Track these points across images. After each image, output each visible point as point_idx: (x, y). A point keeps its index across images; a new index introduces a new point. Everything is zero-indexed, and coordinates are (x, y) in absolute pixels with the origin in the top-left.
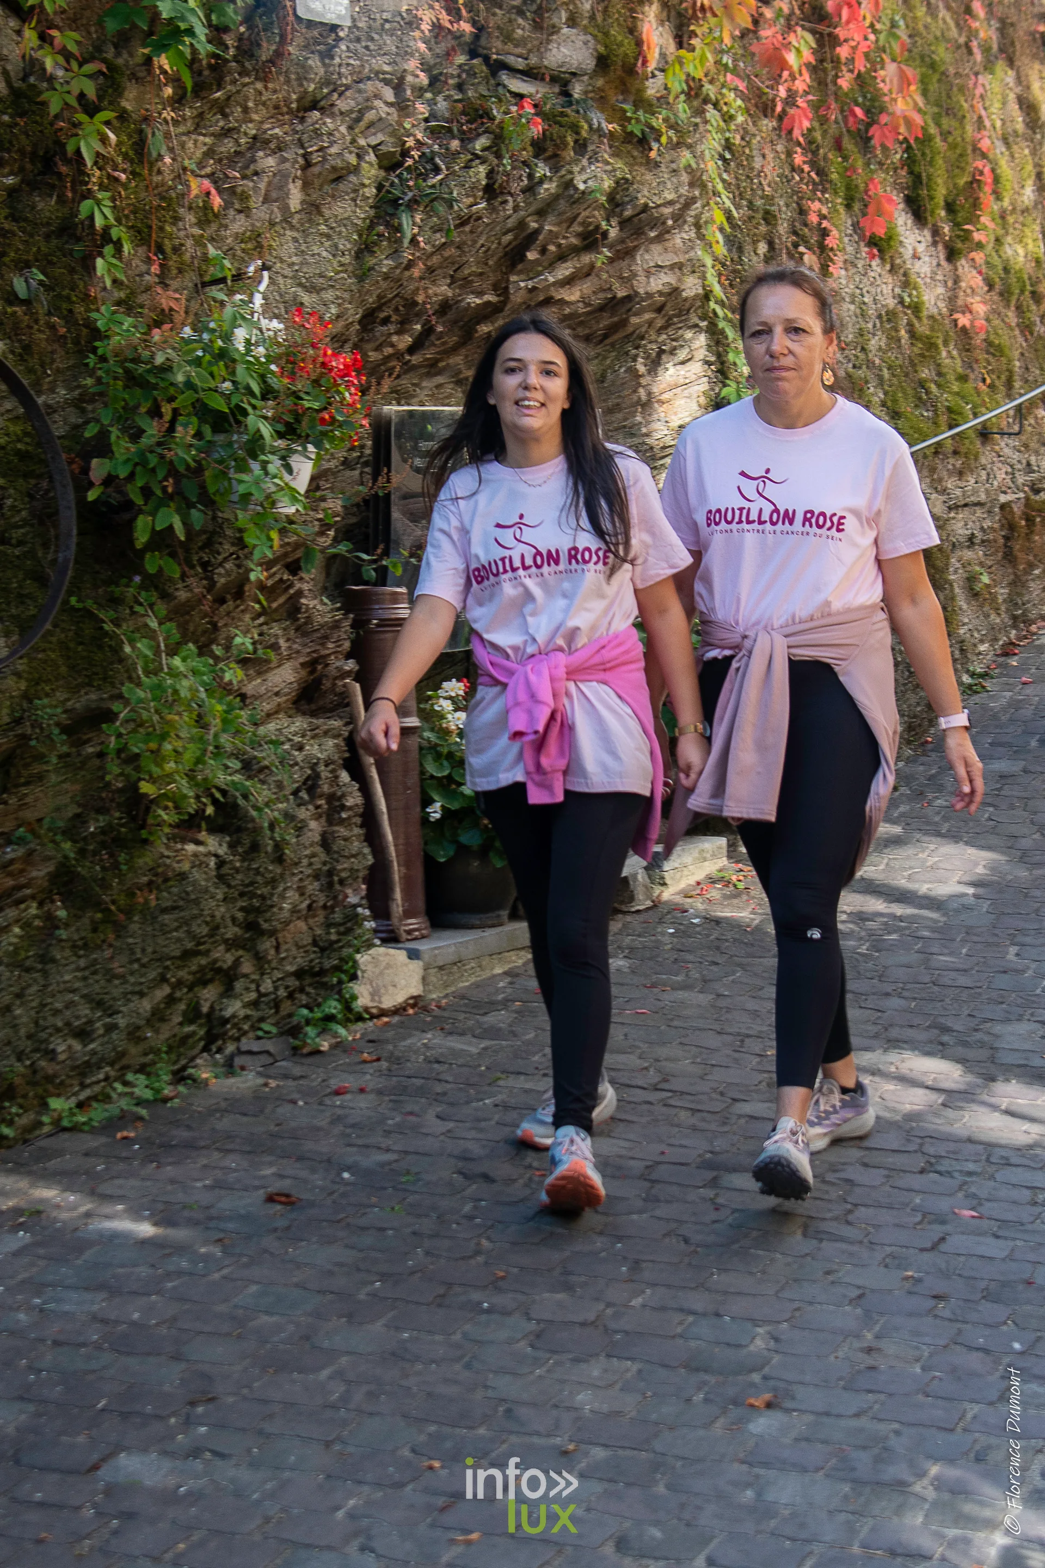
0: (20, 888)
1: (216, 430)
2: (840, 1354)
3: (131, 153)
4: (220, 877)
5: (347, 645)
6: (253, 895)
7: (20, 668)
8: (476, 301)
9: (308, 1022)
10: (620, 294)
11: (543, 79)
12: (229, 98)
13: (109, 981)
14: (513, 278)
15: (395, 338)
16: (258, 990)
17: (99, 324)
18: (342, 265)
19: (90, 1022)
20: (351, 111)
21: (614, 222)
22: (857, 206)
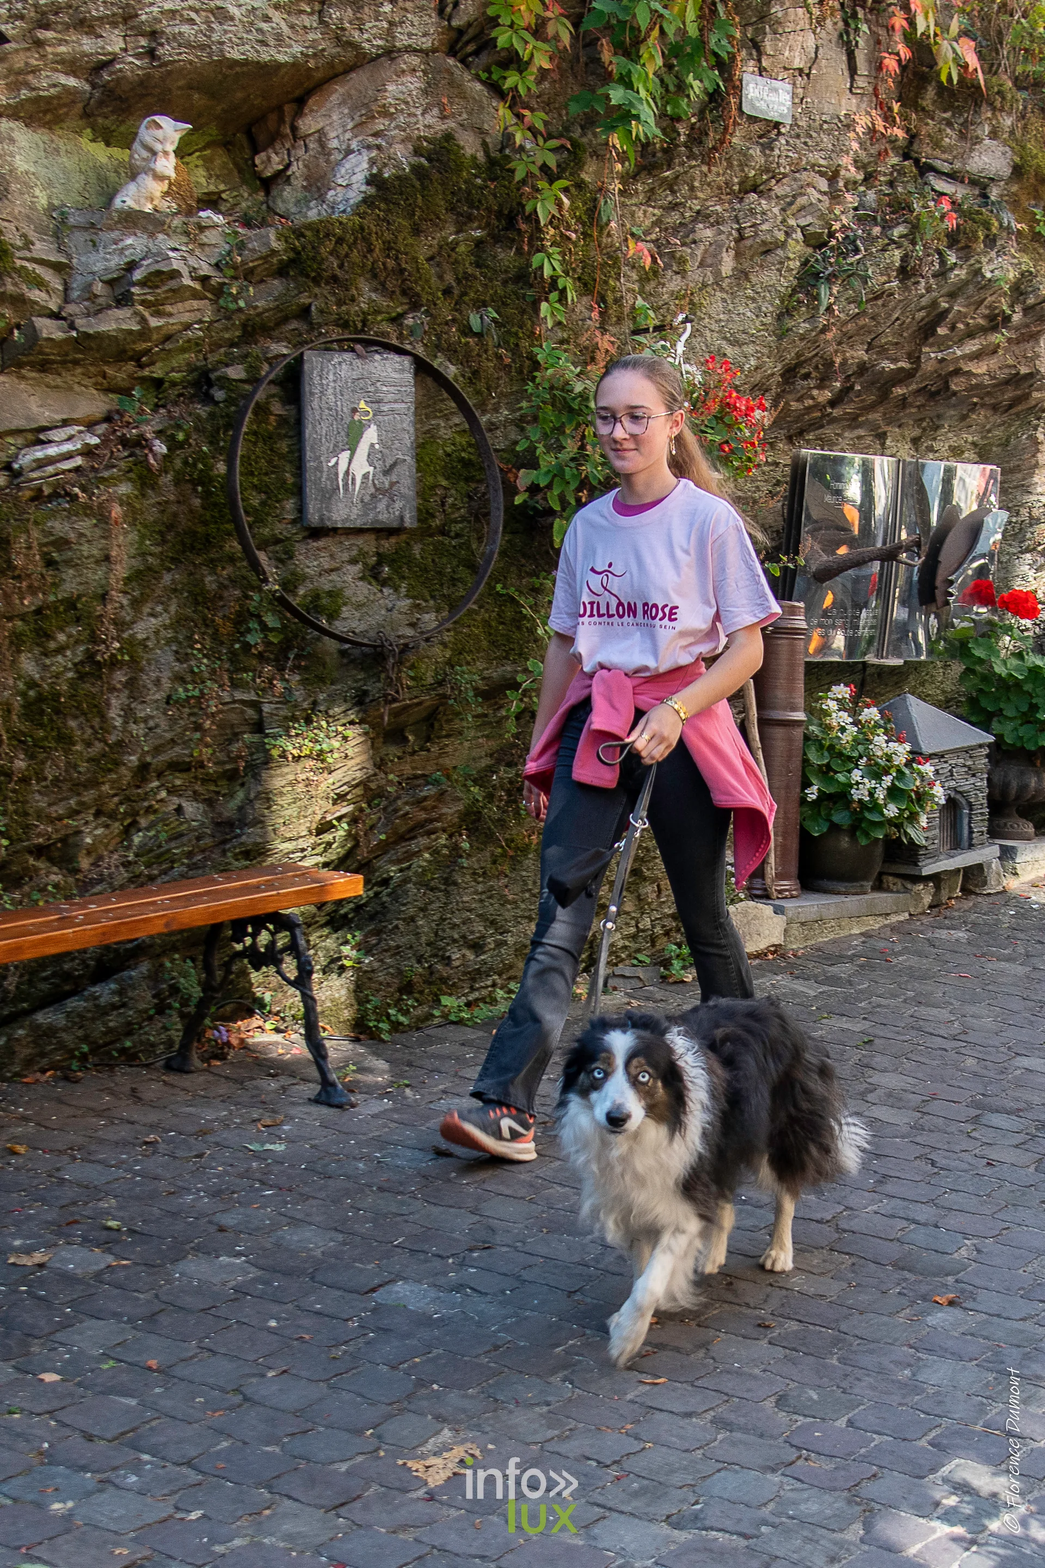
0: (431, 821)
2: (1029, 1269)
3: (585, 218)
7: (446, 639)
8: (888, 366)
9: (678, 957)
10: (1024, 370)
11: (962, 182)
12: (677, 177)
13: (502, 905)
14: (925, 349)
15: (815, 392)
16: (637, 927)
17: (539, 357)
18: (764, 325)
19: (483, 937)
20: (786, 196)
21: (1018, 308)
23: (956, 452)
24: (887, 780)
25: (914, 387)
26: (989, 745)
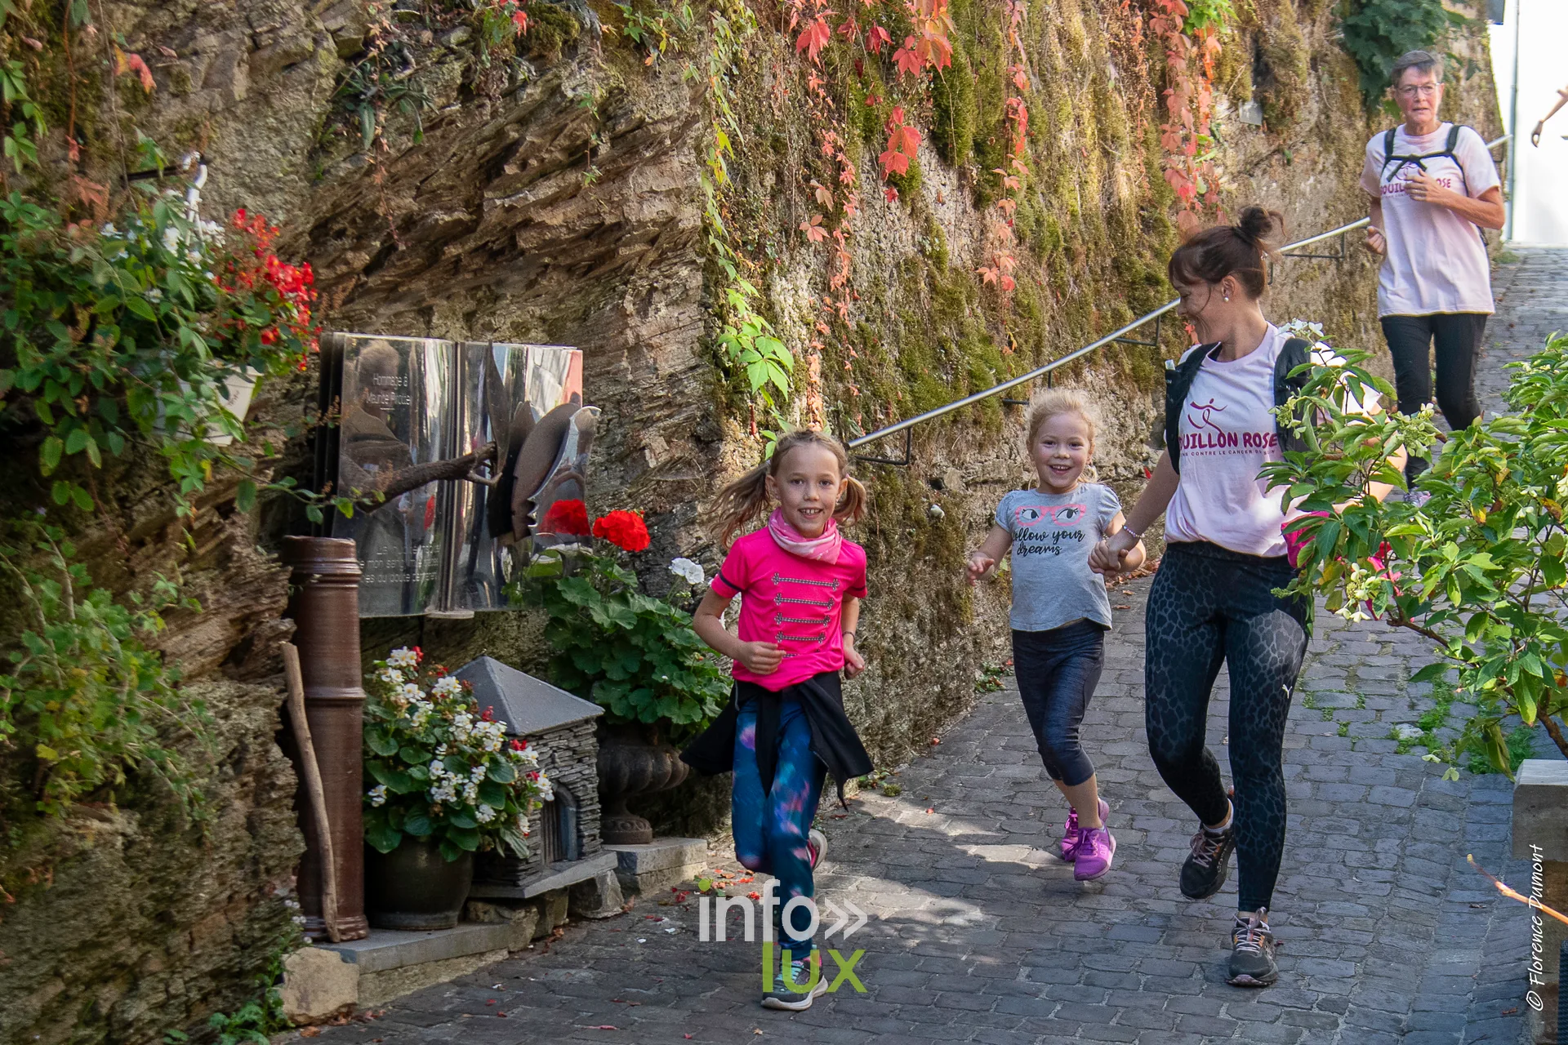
1: (142, 343)
3: (50, 20)
4: (127, 859)
5: (284, 602)
6: (165, 882)
8: (442, 217)
9: (224, 1029)
10: (609, 220)
14: (488, 194)
15: (350, 255)
16: (167, 991)
17: (6, 214)
18: (292, 165)
21: (605, 137)
22: (877, 139)
23: (520, 331)
24: (479, 773)
25: (471, 245)
26: (600, 720)
